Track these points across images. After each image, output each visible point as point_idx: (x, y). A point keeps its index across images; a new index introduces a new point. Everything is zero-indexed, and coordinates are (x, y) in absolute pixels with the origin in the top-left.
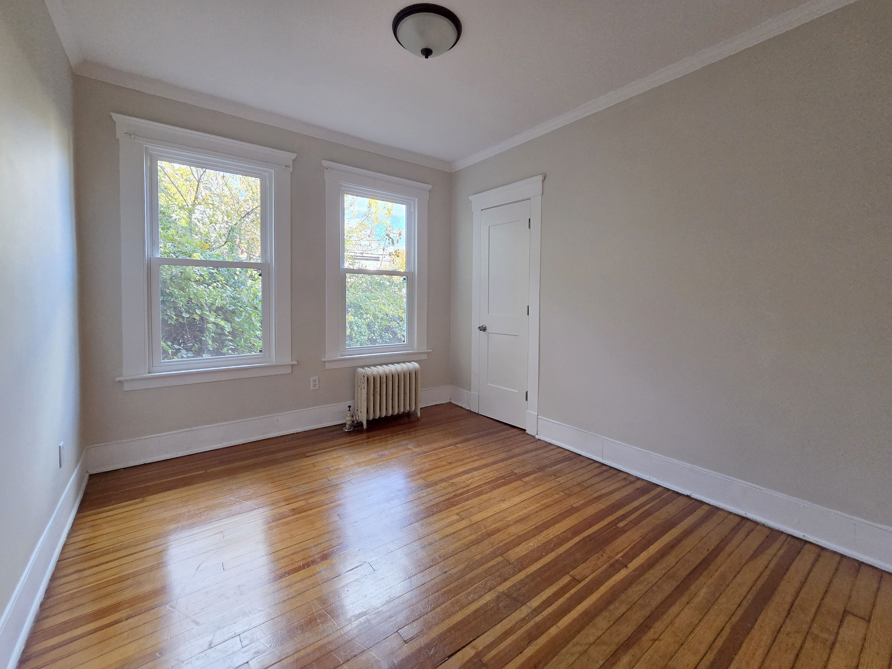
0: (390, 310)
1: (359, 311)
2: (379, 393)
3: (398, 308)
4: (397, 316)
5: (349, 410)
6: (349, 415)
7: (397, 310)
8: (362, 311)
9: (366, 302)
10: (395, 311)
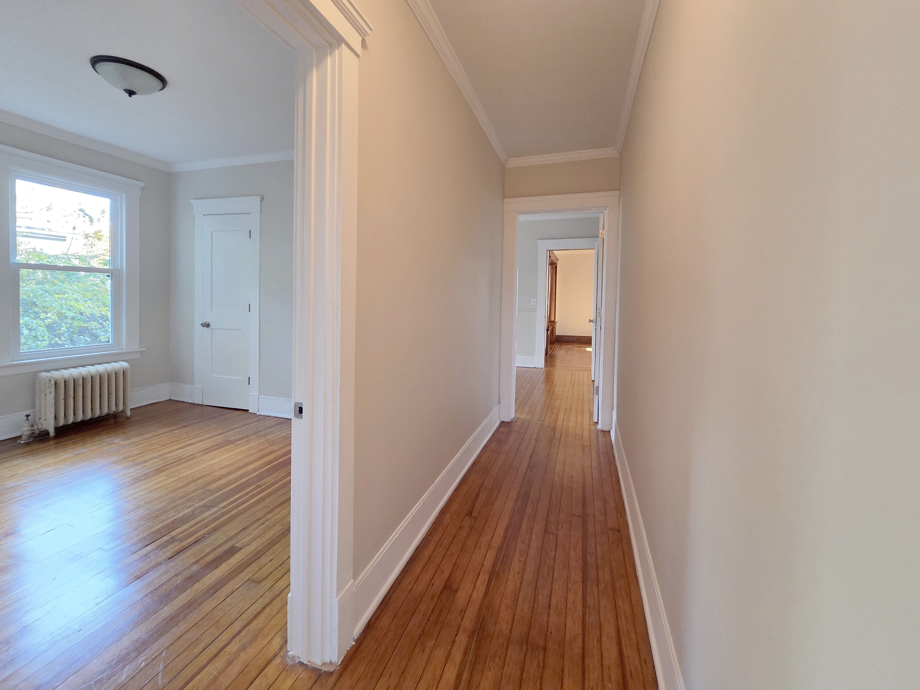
0: (88, 308)
1: (31, 310)
2: (73, 396)
3: (100, 305)
4: (98, 315)
5: (27, 420)
6: (27, 425)
7: (98, 307)
8: (36, 310)
9: (43, 298)
10: (96, 308)
